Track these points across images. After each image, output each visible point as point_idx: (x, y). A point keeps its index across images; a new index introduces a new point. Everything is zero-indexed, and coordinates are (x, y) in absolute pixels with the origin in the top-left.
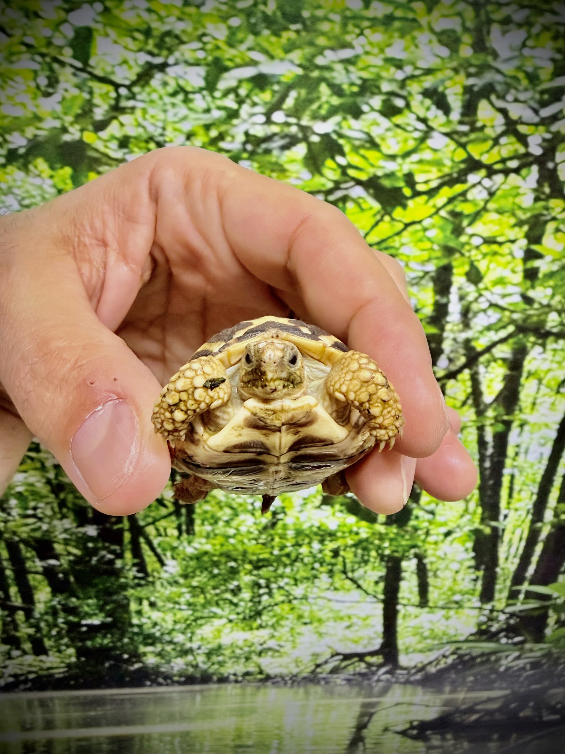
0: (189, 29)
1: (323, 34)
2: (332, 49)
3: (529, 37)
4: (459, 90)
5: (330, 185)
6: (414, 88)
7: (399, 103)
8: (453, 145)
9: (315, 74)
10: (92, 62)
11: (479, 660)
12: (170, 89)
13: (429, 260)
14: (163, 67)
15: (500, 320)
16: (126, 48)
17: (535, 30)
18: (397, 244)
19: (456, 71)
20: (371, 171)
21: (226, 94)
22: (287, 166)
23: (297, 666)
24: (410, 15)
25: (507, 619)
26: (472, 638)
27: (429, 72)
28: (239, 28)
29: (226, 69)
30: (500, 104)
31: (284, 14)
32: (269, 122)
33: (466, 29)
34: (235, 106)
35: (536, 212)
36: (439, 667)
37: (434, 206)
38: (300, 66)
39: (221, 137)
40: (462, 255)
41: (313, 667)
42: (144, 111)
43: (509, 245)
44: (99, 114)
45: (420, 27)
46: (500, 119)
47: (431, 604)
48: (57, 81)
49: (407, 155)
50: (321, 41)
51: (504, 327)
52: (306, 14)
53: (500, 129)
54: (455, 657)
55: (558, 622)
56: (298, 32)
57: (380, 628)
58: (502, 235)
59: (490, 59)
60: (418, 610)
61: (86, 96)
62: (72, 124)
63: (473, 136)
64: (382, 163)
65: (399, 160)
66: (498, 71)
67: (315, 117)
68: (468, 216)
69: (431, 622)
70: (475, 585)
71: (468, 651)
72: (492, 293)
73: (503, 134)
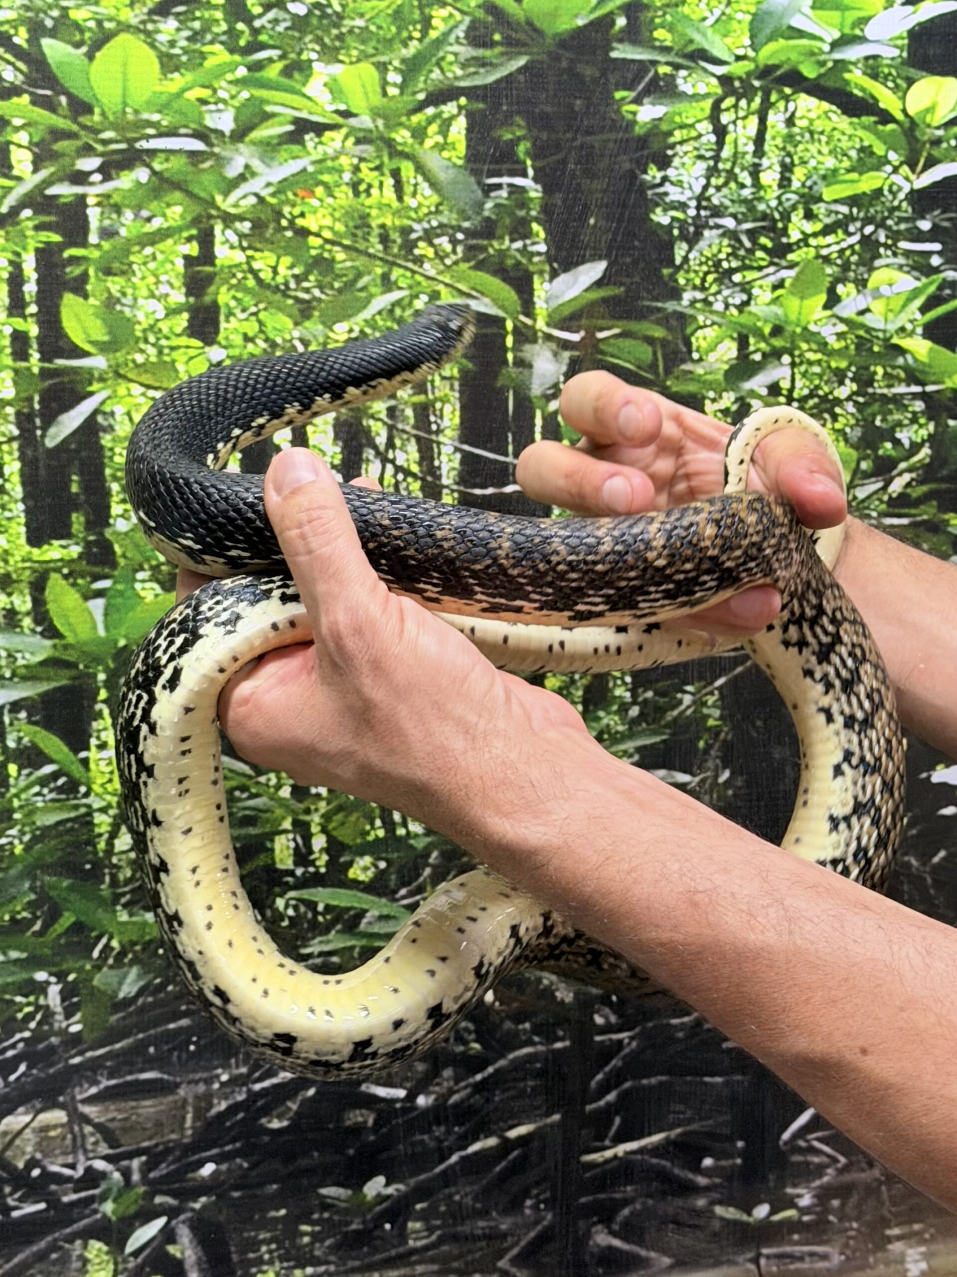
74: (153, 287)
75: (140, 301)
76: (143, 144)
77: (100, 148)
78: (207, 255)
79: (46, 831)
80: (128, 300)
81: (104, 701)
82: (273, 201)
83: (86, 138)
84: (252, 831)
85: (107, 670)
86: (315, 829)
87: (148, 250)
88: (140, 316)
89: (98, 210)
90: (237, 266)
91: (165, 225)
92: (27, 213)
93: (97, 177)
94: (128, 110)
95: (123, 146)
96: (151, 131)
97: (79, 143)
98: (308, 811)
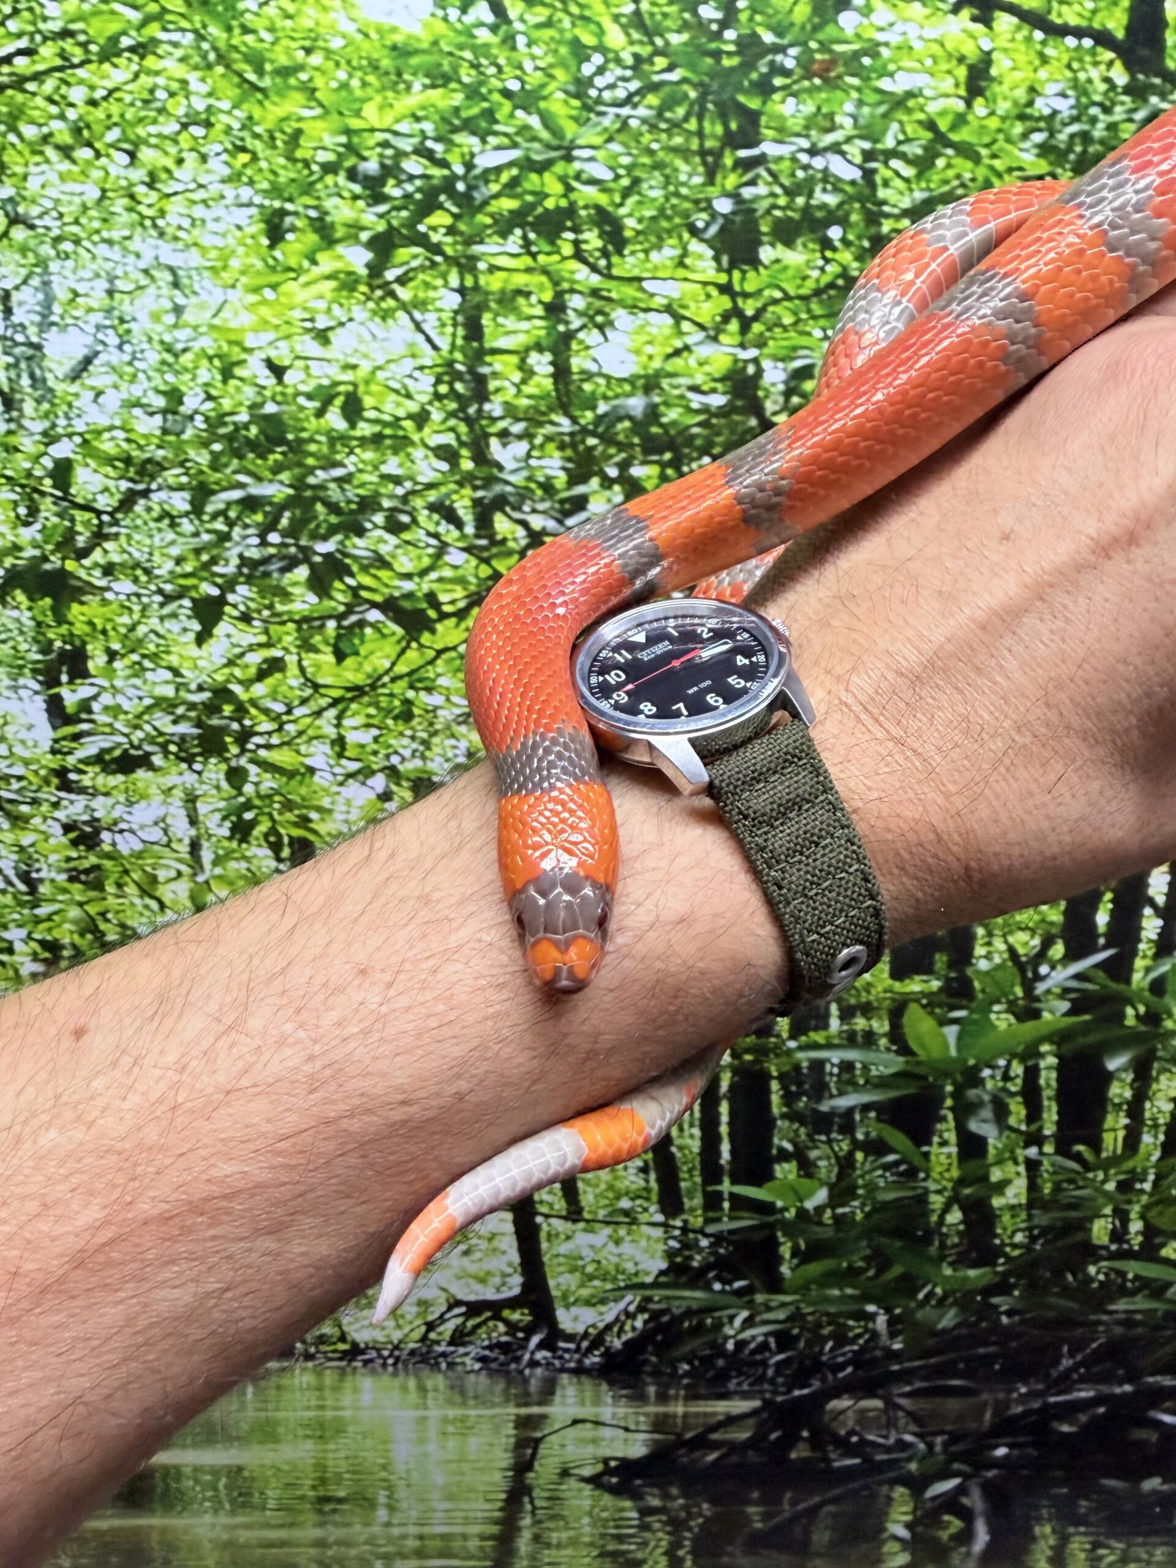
0: (170, 455)
1: (312, 454)
2: (323, 468)
3: (533, 447)
4: (468, 503)
5: (342, 608)
6: (418, 502)
7: (405, 519)
8: (474, 562)
9: (308, 493)
10: (73, 491)
11: (686, 1324)
12: (155, 514)
14: (146, 493)
16: (107, 476)
17: (538, 441)
18: (432, 675)
19: (461, 484)
20: (386, 591)
21: (215, 516)
22: (290, 589)
23: (399, 1327)
24: (401, 433)
25: (712, 1245)
26: (662, 1279)
27: (430, 486)
28: (221, 453)
29: (213, 493)
30: (517, 515)
31: (267, 438)
32: (264, 543)
33: (462, 444)
34: (225, 529)
36: (624, 1338)
38: (290, 486)
39: (214, 561)
41: (423, 1329)
42: (129, 537)
44: (81, 541)
45: (412, 443)
46: (521, 532)
47: (586, 1215)
48: (38, 511)
49: (423, 573)
50: (310, 461)
52: (290, 437)
53: (524, 542)
54: (646, 1316)
55: (795, 1253)
56: (283, 453)
57: (516, 1258)
59: (495, 471)
60: (569, 1225)
61: (67, 523)
62: (53, 552)
63: (494, 550)
64: (397, 583)
65: (416, 579)
66: (507, 483)
67: (315, 536)
69: (592, 1247)
70: (647, 1181)
71: (663, 1306)
73: (528, 547)
79: (885, 1206)
81: (951, 1109)
84: (1074, 1214)
85: (954, 1084)
86: (1133, 1215)
98: (1130, 1202)
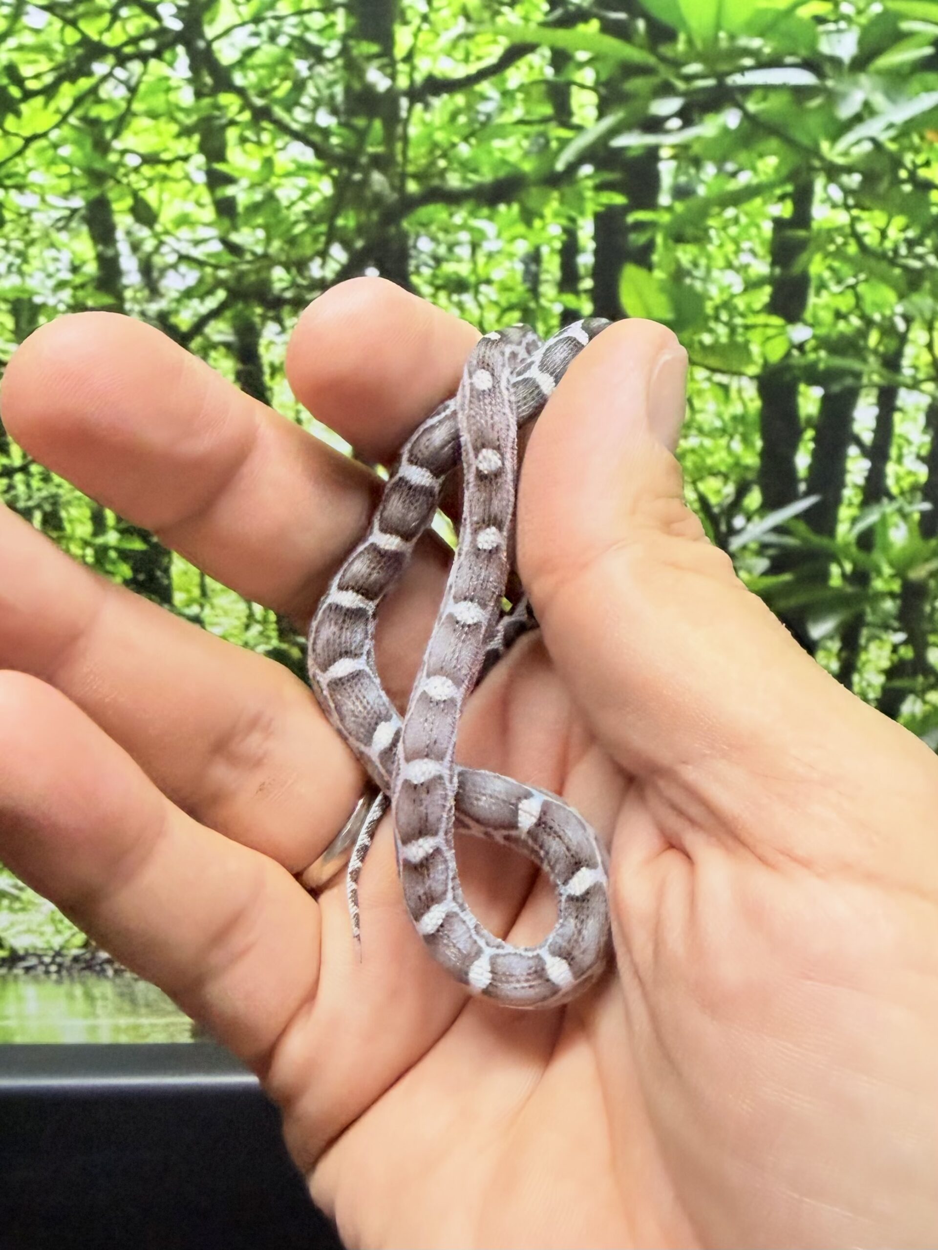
8: (58, 23)
13: (72, 191)
15: (201, 281)
18: (21, 169)
35: (204, 113)
37: (58, 111)
40: (118, 182)
43: (179, 164)
51: (210, 292)
58: (166, 150)
68: (109, 123)
72: (178, 240)
74: (732, 257)
75: (716, 274)
76: (737, 80)
77: (681, 85)
78: (802, 217)
80: (699, 273)
82: (892, 147)
83: (665, 73)
87: (730, 212)
88: (714, 291)
89: (673, 164)
90: (839, 230)
91: (755, 181)
92: (587, 170)
93: (675, 123)
94: (722, 35)
95: (710, 82)
96: (748, 62)
97: (654, 81)
